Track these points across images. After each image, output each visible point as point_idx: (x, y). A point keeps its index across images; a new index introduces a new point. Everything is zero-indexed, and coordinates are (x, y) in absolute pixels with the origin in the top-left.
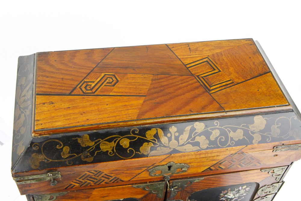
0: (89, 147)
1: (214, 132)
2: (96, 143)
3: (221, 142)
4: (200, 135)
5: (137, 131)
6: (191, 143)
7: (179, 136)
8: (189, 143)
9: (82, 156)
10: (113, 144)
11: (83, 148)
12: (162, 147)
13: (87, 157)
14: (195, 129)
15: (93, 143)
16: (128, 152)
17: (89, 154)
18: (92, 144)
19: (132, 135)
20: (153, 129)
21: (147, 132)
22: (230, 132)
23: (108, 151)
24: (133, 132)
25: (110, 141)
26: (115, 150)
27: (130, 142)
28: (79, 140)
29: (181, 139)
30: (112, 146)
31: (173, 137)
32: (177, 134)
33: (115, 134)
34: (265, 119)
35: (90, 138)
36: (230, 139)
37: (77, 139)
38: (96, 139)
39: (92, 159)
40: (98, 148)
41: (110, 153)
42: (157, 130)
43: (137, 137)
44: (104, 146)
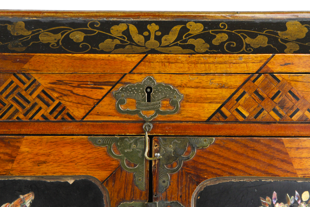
0: (22, 36)
1: (218, 36)
2: (33, 33)
3: (228, 47)
4: (196, 37)
5: (97, 24)
6: (180, 45)
7: (161, 37)
8: (176, 45)
9: (10, 45)
10: (59, 36)
11: (12, 36)
12: (133, 46)
13: (17, 46)
14: (189, 30)
15: (30, 32)
16: (80, 46)
17: (20, 44)
18: (28, 33)
19: (90, 29)
20: (123, 24)
21: (113, 27)
22: (245, 38)
23: (49, 43)
24: (92, 25)
25: (55, 32)
26: (60, 43)
27: (85, 37)
28: (9, 27)
29: (166, 40)
30: (58, 39)
31: (152, 37)
32: (159, 34)
33: (63, 25)
34: (306, 27)
35: (26, 27)
36: (245, 46)
37: (7, 26)
38: (35, 29)
39: (24, 49)
40: (36, 38)
41: (53, 46)
42: (128, 26)
43: (97, 31)
44: (46, 37)
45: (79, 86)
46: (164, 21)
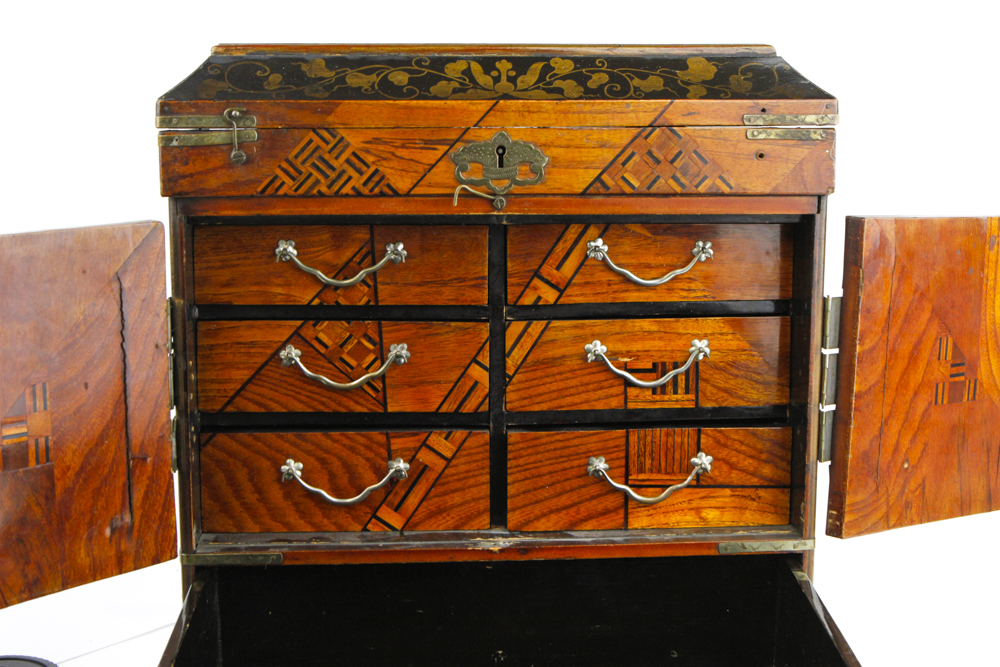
0: (322, 79)
1: (595, 77)
2: (337, 74)
3: (610, 91)
4: (564, 78)
5: (426, 61)
6: (543, 89)
7: (515, 78)
8: (538, 88)
9: (307, 90)
10: (374, 78)
11: (310, 78)
12: (478, 91)
13: (317, 91)
14: (554, 69)
15: (333, 73)
16: (405, 90)
17: (321, 88)
18: (330, 74)
19: (416, 68)
20: (461, 61)
21: (448, 66)
22: (632, 79)
23: (360, 88)
24: (419, 62)
25: (368, 72)
26: (376, 87)
27: (409, 79)
28: (304, 67)
29: (522, 82)
30: (372, 81)
31: (504, 78)
32: (513, 73)
33: (378, 63)
34: (714, 65)
35: (327, 66)
36: (632, 89)
37: (300, 66)
38: (339, 68)
39: (327, 95)
40: (342, 80)
41: (366, 90)
42: (469, 64)
43: (427, 71)
44: (355, 79)
45: (403, 146)
46: (519, 57)
